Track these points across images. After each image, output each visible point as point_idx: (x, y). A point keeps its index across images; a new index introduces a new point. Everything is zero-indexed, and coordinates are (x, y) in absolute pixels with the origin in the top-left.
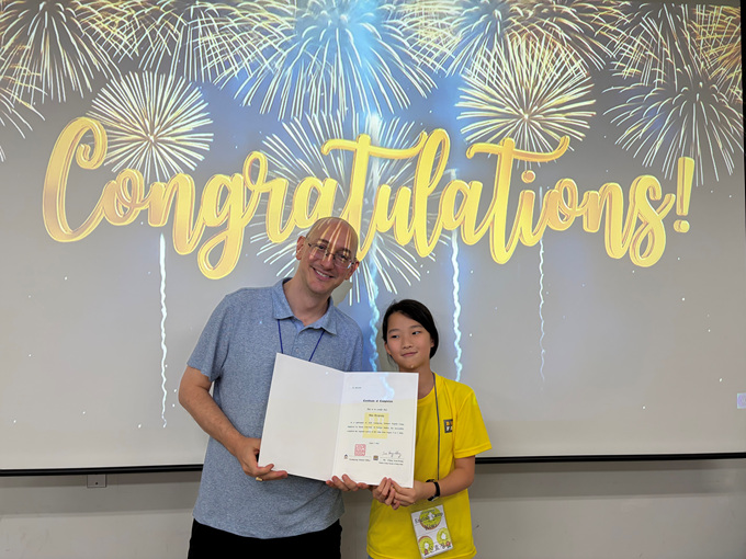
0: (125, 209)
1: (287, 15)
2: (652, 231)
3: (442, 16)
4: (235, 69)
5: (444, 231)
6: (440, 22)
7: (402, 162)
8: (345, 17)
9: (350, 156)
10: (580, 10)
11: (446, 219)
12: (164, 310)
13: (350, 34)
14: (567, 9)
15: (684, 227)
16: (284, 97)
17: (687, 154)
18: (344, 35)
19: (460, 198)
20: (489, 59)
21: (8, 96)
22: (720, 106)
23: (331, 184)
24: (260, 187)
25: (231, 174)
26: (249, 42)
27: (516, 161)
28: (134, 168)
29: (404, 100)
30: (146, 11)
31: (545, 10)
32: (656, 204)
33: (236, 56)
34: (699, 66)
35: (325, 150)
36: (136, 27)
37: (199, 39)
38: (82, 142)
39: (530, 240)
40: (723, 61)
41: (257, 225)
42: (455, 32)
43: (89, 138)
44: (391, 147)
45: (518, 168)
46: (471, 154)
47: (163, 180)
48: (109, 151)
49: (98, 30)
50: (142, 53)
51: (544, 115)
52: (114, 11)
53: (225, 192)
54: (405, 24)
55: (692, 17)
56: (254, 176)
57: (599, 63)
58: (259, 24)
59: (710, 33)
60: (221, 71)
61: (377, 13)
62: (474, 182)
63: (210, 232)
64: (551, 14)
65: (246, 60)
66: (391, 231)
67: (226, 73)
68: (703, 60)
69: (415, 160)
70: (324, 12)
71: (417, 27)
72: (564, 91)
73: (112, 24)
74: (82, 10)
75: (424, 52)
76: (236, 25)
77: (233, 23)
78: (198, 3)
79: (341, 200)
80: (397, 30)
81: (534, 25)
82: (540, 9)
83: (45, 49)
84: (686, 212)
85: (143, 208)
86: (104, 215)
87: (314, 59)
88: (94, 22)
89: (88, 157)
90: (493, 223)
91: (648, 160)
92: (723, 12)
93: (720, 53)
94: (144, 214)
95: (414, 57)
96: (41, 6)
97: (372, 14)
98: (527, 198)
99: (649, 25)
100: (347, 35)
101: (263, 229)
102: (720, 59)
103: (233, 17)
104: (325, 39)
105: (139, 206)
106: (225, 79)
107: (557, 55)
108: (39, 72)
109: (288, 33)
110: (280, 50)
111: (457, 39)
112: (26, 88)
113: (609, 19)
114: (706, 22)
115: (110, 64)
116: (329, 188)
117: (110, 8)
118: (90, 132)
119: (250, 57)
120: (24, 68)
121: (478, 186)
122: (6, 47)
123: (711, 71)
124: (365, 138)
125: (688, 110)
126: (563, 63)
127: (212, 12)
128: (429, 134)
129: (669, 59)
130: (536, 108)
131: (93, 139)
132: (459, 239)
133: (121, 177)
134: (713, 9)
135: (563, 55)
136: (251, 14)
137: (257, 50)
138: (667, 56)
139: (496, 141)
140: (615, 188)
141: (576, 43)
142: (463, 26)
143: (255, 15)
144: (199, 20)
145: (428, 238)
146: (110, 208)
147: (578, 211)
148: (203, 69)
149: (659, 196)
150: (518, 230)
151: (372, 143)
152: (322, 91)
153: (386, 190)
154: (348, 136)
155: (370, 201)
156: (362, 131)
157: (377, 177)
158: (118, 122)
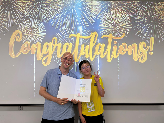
0: (26, 50)
1: (61, 6)
2: (144, 54)
3: (96, 6)
4: (50, 19)
5: (96, 55)
6: (96, 7)
7: (87, 39)
8: (74, 6)
9: (75, 38)
10: (128, 4)
11: (97, 52)
12: (35, 73)
13: (75, 10)
14: (125, 4)
15: (152, 53)
16: (61, 24)
17: (152, 37)
18: (74, 11)
19: (100, 48)
20: (107, 15)
21: (1, 26)
22: (161, 25)
23: (71, 44)
24: (55, 45)
25: (49, 42)
26: (53, 13)
27: (112, 39)
28: (28, 41)
29: (88, 25)
30: (31, 6)
31: (120, 4)
32: (145, 48)
33: (50, 16)
34: (156, 16)
35: (70, 37)
36: (28, 10)
37: (42, 12)
38: (17, 35)
39: (116, 57)
40: (161, 15)
41: (55, 54)
42: (99, 9)
43: (18, 35)
44: (84, 36)
45: (113, 40)
46: (102, 37)
47: (34, 44)
48: (23, 37)
49: (20, 11)
50: (30, 16)
51: (119, 28)
52: (24, 6)
53: (48, 46)
54: (88, 8)
55: (154, 5)
56: (54, 43)
57: (132, 16)
58: (55, 9)
59: (158, 8)
60: (47, 19)
61: (81, 5)
62: (103, 44)
63: (45, 55)
64: (121, 5)
65: (52, 17)
66: (84, 55)
67: (48, 20)
68: (156, 15)
69: (90, 39)
70: (69, 5)
71: (90, 8)
72: (124, 22)
73: (23, 9)
74: (17, 6)
75: (92, 14)
76: (50, 9)
77: (49, 8)
78: (42, 4)
79: (73, 48)
80: (86, 9)
81: (117, 7)
82: (118, 4)
83: (9, 15)
84: (152, 50)
85: (30, 50)
86: (22, 52)
87: (67, 16)
88: (19, 9)
89: (18, 39)
90: (107, 53)
91: (143, 38)
92: (161, 3)
93: (161, 13)
94: (30, 51)
95: (90, 15)
96: (8, 6)
97: (80, 6)
98: (115, 47)
99: (144, 7)
100: (75, 11)
101: (56, 55)
102: (161, 14)
103: (50, 7)
104: (70, 11)
105: (29, 50)
106: (48, 21)
107: (122, 14)
108: (8, 20)
109: (61, 10)
110: (60, 14)
111: (99, 11)
112: (5, 24)
113: (135, 6)
114: (157, 6)
115: (23, 18)
116: (71, 45)
117: (23, 6)
118: (19, 33)
119: (53, 16)
120: (4, 19)
121: (104, 45)
122: (1, 15)
123: (158, 17)
124: (79, 34)
125: (153, 26)
126: (124, 16)
127: (45, 6)
128: (93, 33)
129: (149, 15)
130: (117, 26)
131: (19, 35)
132: (100, 57)
133: (25, 43)
134: (159, 3)
135: (124, 14)
136: (53, 6)
137: (55, 14)
138: (148, 14)
139: (108, 34)
140: (136, 45)
141: (127, 11)
142: (101, 8)
143: (54, 6)
144: (42, 8)
145: (93, 57)
146: (23, 50)
147: (127, 50)
148: (43, 19)
149: (146, 46)
150: (113, 54)
151: (80, 35)
152: (69, 23)
153: (83, 46)
154: (75, 33)
155: (80, 48)
156: (78, 32)
157: (81, 43)
158: (24, 31)
